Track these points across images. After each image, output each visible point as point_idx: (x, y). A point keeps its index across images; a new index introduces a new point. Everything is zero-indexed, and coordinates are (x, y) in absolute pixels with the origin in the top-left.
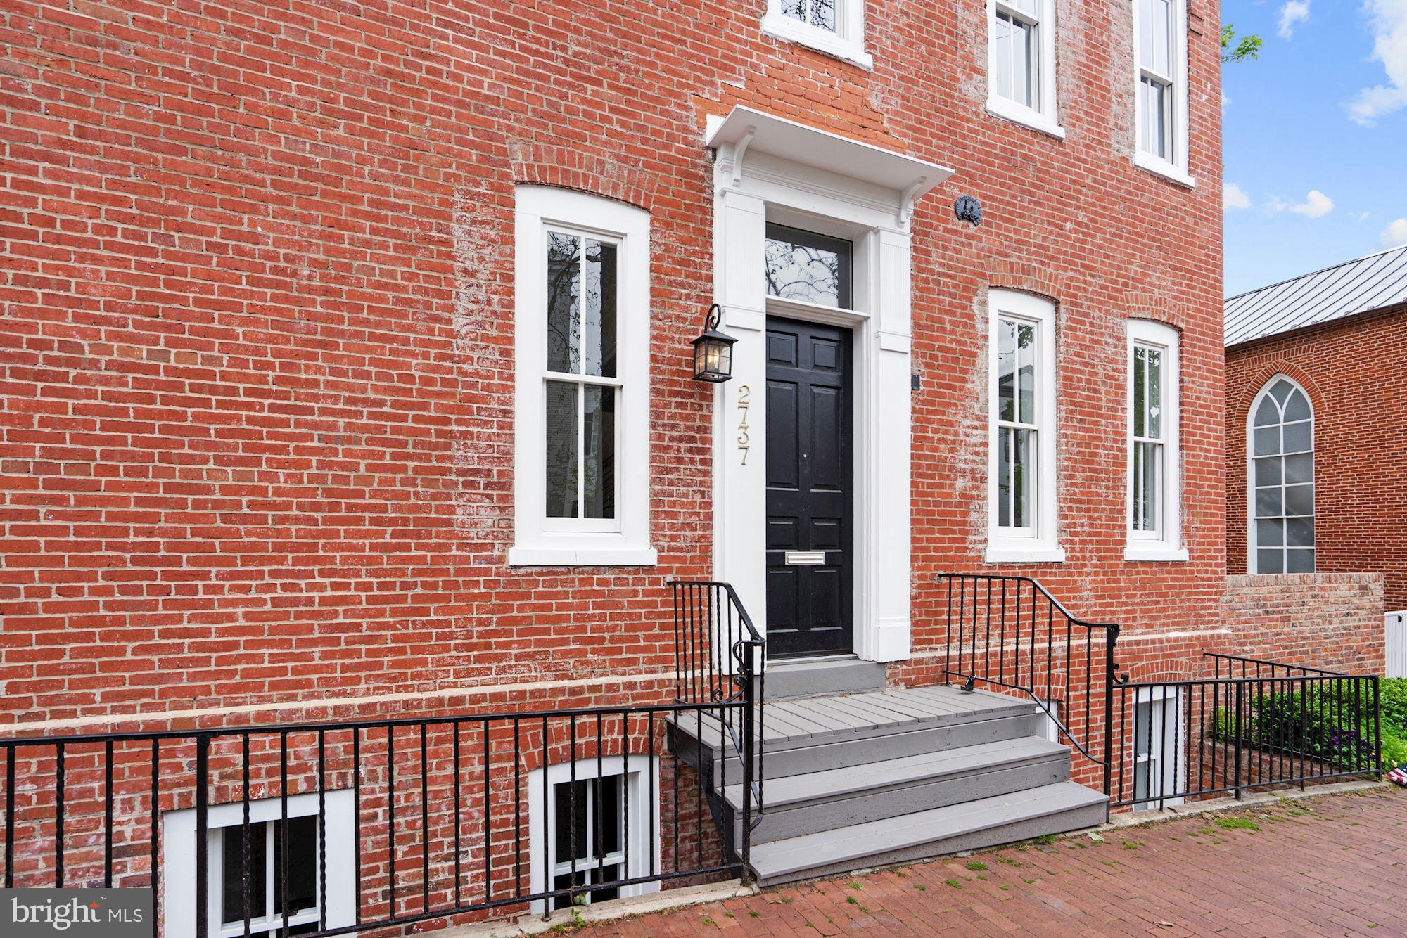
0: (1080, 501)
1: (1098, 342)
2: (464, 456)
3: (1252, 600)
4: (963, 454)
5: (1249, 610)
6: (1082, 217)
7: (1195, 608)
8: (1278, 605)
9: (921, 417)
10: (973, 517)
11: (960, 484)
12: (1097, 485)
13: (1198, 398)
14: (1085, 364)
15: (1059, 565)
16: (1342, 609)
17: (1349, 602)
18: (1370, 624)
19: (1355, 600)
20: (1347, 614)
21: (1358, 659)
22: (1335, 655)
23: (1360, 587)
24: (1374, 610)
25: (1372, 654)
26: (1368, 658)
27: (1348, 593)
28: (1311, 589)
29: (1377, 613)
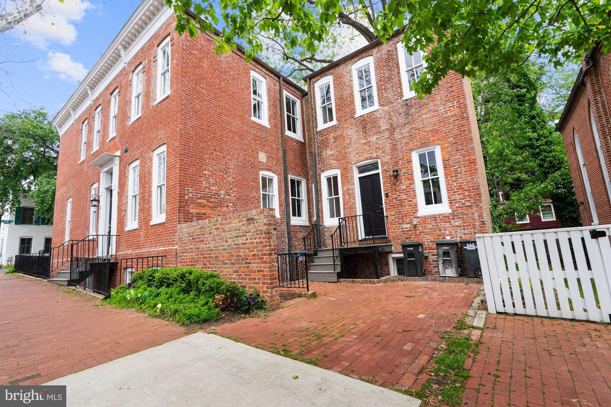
0: (142, 210)
1: (146, 163)
2: (87, 225)
3: (187, 233)
5: (186, 238)
6: (144, 132)
7: (168, 239)
8: (198, 235)
9: (119, 201)
10: (125, 220)
11: (123, 213)
12: (145, 204)
14: (143, 171)
15: (137, 230)
16: (234, 234)
17: (239, 230)
18: (255, 241)
19: (243, 228)
20: (238, 237)
21: (246, 263)
22: (228, 260)
23: (248, 220)
24: (259, 232)
25: (257, 261)
26: (254, 263)
27: (238, 224)
28: (215, 225)
29: (261, 234)
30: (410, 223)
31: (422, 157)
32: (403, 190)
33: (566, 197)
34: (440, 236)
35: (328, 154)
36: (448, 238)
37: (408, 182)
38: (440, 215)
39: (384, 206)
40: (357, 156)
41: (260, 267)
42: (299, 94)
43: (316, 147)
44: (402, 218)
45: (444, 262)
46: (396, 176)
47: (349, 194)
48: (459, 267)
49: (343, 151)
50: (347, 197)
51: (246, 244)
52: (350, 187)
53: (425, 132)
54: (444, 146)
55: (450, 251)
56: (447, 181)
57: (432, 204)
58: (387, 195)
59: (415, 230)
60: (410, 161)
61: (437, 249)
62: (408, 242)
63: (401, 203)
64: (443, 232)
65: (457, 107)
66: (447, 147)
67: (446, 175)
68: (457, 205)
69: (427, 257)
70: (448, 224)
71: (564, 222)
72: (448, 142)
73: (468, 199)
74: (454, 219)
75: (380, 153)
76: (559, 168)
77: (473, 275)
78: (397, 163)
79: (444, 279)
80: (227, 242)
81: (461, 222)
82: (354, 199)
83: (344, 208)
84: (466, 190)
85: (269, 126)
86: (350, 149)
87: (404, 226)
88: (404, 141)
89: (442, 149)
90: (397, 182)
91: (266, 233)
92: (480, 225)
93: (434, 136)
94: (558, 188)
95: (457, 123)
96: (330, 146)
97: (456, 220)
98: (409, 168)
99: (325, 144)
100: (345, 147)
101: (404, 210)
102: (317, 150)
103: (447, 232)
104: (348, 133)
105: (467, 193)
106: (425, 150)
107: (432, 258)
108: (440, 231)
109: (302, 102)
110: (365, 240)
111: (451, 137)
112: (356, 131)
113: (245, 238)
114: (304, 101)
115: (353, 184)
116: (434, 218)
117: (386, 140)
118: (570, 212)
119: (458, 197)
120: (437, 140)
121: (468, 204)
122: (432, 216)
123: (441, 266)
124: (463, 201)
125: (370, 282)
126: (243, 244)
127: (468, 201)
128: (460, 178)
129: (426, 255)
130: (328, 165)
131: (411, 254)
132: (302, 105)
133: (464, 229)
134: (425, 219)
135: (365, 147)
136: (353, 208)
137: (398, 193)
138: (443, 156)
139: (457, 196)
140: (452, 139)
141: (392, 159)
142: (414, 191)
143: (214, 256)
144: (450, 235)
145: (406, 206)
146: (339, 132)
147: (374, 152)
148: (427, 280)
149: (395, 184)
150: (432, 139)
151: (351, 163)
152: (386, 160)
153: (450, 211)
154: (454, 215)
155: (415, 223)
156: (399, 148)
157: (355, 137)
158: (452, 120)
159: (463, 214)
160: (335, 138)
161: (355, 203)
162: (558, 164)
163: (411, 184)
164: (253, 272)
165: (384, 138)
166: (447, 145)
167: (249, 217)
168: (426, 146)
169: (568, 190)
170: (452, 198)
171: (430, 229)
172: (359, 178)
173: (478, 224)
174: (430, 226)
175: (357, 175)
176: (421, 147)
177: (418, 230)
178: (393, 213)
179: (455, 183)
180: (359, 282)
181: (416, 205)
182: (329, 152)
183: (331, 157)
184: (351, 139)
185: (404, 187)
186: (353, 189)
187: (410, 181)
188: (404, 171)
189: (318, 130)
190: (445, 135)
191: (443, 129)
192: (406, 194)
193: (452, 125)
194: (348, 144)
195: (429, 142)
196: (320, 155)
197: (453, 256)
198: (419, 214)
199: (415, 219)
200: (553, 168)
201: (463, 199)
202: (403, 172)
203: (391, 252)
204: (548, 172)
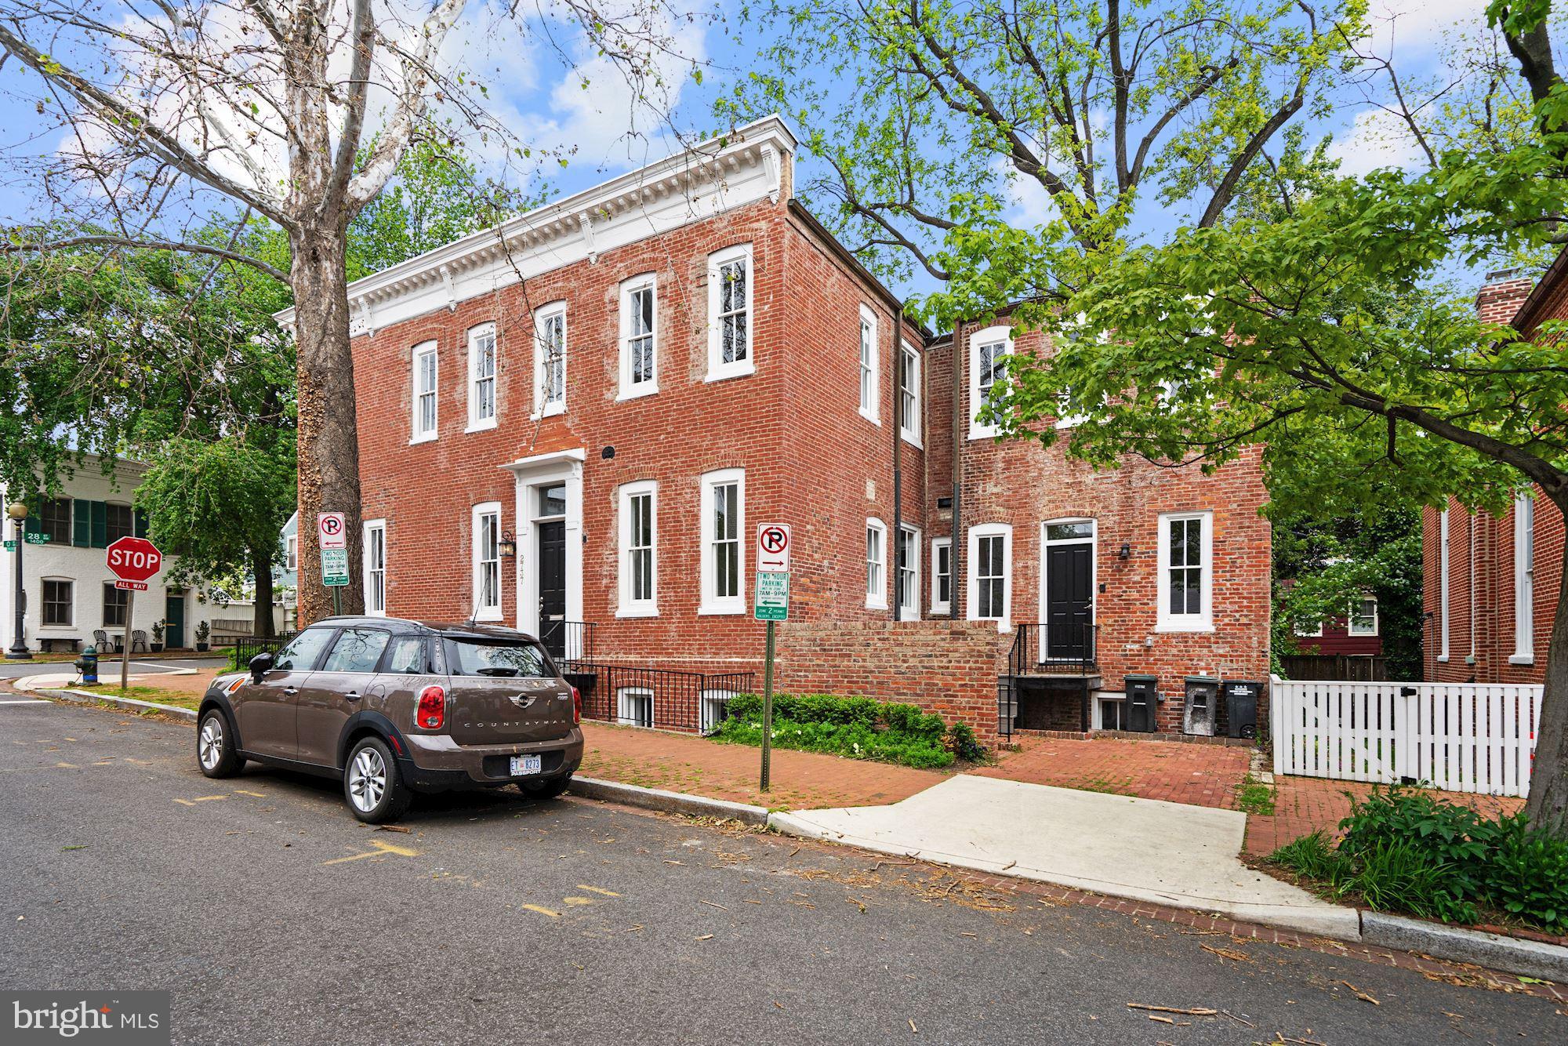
0: (669, 584)
1: (680, 494)
2: (463, 590)
3: (808, 640)
4: (606, 568)
5: (804, 646)
6: (670, 429)
7: (753, 644)
8: (837, 645)
9: (587, 554)
10: (610, 596)
11: (605, 581)
12: (680, 573)
13: (757, 508)
14: (671, 509)
15: (656, 618)
16: (922, 651)
17: (934, 645)
18: (968, 665)
19: (942, 644)
20: (930, 656)
21: (945, 696)
22: (909, 689)
23: (952, 633)
24: (975, 654)
25: (969, 694)
26: (962, 696)
27: (932, 637)
28: (878, 633)
29: (979, 656)
30: (1139, 642)
31: (1176, 527)
32: (1134, 583)
33: (1406, 596)
34: (1190, 668)
35: (988, 492)
36: (1203, 673)
37: (1144, 570)
38: (1195, 634)
39: (1094, 606)
40: (1051, 505)
41: (977, 703)
42: (920, 339)
43: (963, 472)
44: (1126, 632)
45: (1195, 711)
46: (1124, 557)
47: (1024, 574)
48: (1216, 721)
49: (1023, 492)
50: (1022, 582)
51: (948, 668)
52: (1030, 563)
53: (1190, 483)
54: (1219, 515)
55: (1208, 696)
56: (1215, 578)
57: (1182, 612)
58: (1102, 589)
59: (1147, 655)
60: (1154, 533)
61: (1186, 690)
62: (1132, 675)
63: (1128, 605)
64: (1195, 662)
65: (1253, 451)
66: (1225, 519)
67: (1216, 567)
68: (1226, 620)
69: (1162, 702)
70: (1205, 651)
71: (1391, 647)
72: (1228, 511)
73: (1245, 613)
74: (1217, 643)
75: (1098, 508)
76: (1405, 533)
77: (1237, 734)
78: (1129, 533)
79: (1191, 738)
80: (904, 661)
81: (1228, 649)
82: (1036, 587)
83: (1013, 602)
84: (1244, 598)
85: (879, 423)
86: (1038, 490)
87: (1128, 647)
88: (1147, 494)
89: (1216, 520)
90: (1126, 567)
91: (987, 656)
92: (1258, 656)
93: (1204, 495)
94: (1394, 576)
95: (1248, 479)
96: (995, 477)
97: (1221, 645)
98: (1151, 545)
99: (983, 470)
100: (1027, 483)
101: (1132, 619)
102: (963, 480)
103: (1203, 664)
104: (1037, 457)
105: (1245, 603)
106: (1185, 517)
107: (1170, 704)
108: (1191, 660)
109: (923, 358)
110: (1047, 663)
111: (1235, 502)
112: (1054, 456)
113: (945, 660)
114: (927, 356)
115: (1037, 559)
116: (1184, 637)
117: (1113, 486)
118: (1407, 627)
119: (1229, 607)
120: (1209, 503)
121: (1244, 620)
122: (1181, 633)
123: (1187, 719)
124: (1237, 615)
125: (1074, 737)
126: (940, 667)
127: (1246, 616)
128: (1239, 576)
129: (1160, 699)
130: (986, 513)
131: (1139, 696)
132: (923, 364)
133: (1232, 661)
134: (1167, 638)
135: (1070, 491)
136: (1031, 603)
137: (1124, 587)
138: (1215, 533)
139: (1228, 605)
140: (1235, 506)
141: (1120, 523)
142: (1154, 587)
143: (875, 681)
144: (1206, 669)
145: (1135, 612)
146: (1016, 452)
147: (1087, 505)
148: (1162, 738)
149: (1121, 571)
150: (1200, 499)
151: (1037, 518)
152: (1109, 523)
153: (1213, 629)
154: (1218, 637)
155: (1149, 643)
156: (1137, 504)
157: (1050, 467)
158: (1240, 471)
159: (1233, 636)
160: (1009, 463)
161: (1036, 595)
162: (1405, 523)
163: (1150, 574)
164: (959, 709)
165: (1109, 481)
166: (1226, 515)
167: (954, 629)
168: (1188, 510)
169: (1411, 580)
170: (1220, 609)
171: (1174, 655)
172: (1049, 548)
173: (1255, 654)
174: (1174, 651)
175: (1045, 542)
176: (1178, 511)
177: (1152, 656)
178: (1110, 621)
179: (1228, 583)
180: (1054, 736)
181: (1155, 612)
182: (991, 488)
183: (994, 499)
184: (1041, 469)
185: (1137, 578)
186: (1036, 568)
187: (1150, 569)
188: (1140, 548)
189: (970, 437)
190: (1225, 496)
191: (1223, 485)
192: (1138, 592)
193: (1239, 481)
194: (1034, 479)
195: (1194, 504)
196: (969, 490)
197: (1210, 704)
198: (1158, 629)
199: (1150, 637)
200: (1393, 531)
201: (1237, 611)
202: (1138, 550)
203: (1098, 690)
204: (1381, 539)
